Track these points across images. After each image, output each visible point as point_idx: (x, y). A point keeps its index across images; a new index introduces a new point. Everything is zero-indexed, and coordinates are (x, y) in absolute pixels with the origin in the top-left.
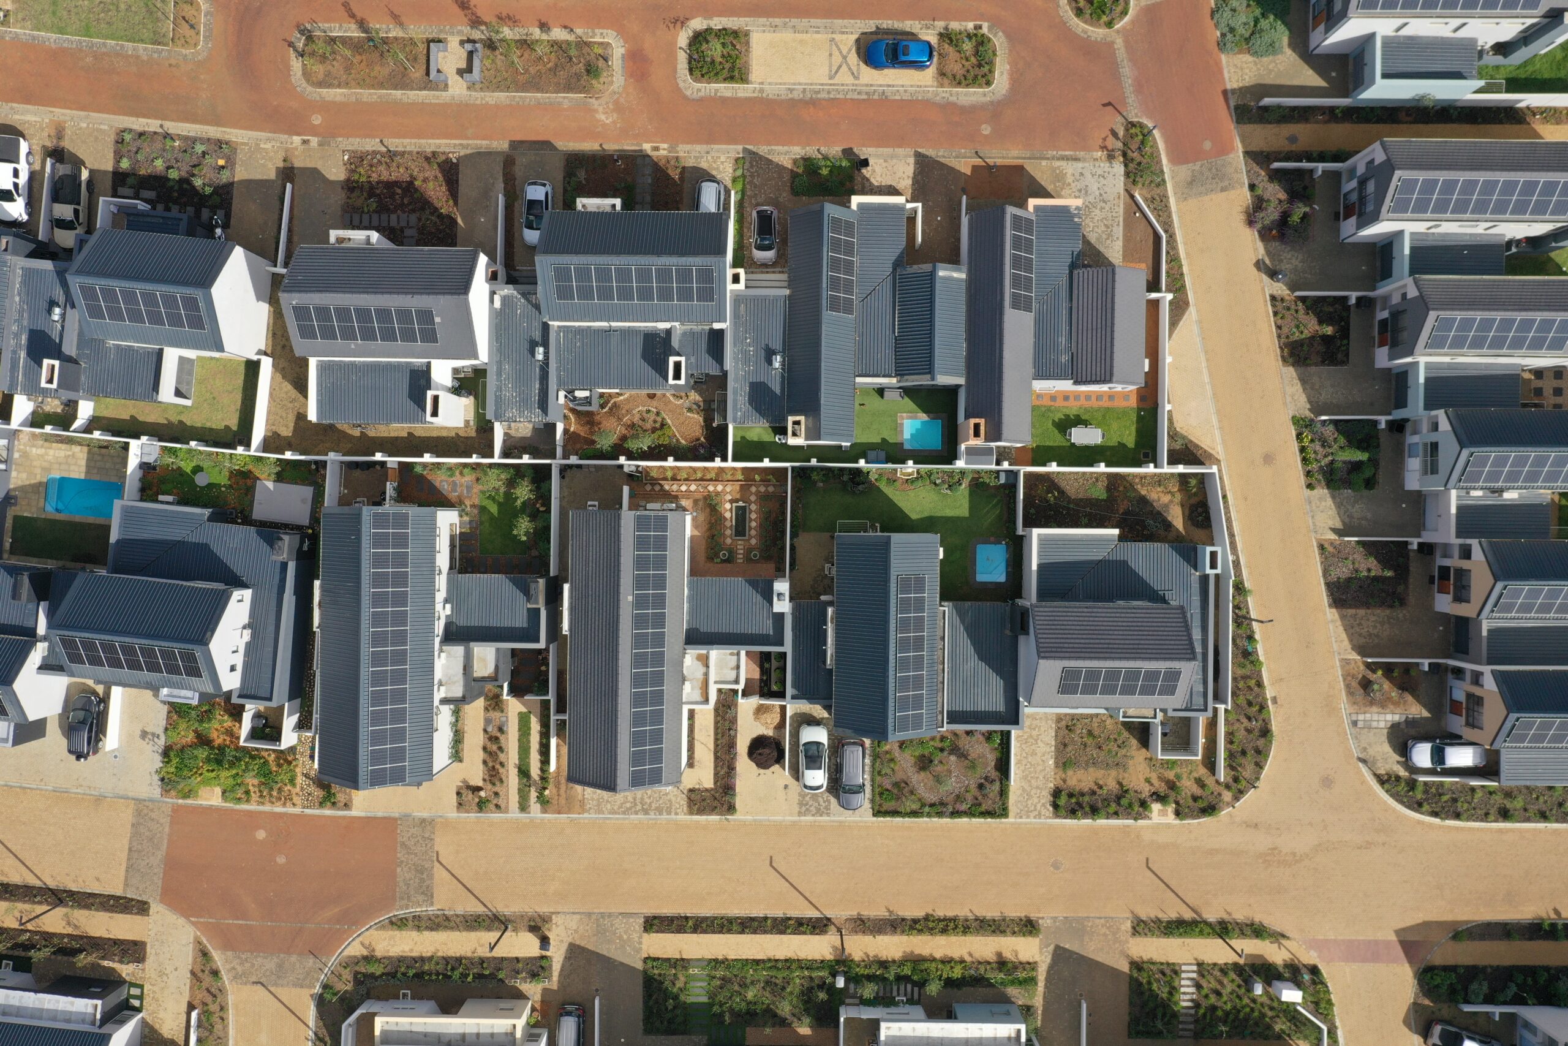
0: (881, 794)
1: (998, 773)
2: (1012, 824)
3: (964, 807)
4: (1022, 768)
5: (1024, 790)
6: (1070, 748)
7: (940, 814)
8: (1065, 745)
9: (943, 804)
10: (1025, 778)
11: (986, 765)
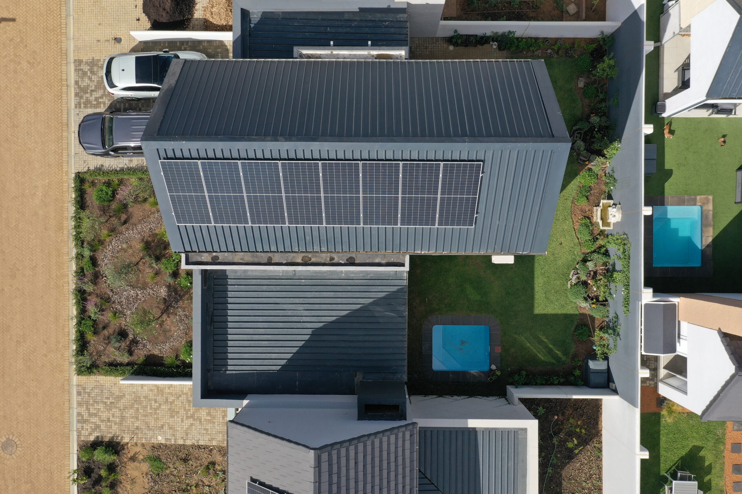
0: (108, 184)
1: (142, 359)
2: (69, 380)
3: (91, 309)
4: (151, 396)
5: (119, 398)
6: (181, 467)
7: (81, 273)
8: (185, 460)
9: (96, 277)
10: (137, 400)
11: (154, 341)
